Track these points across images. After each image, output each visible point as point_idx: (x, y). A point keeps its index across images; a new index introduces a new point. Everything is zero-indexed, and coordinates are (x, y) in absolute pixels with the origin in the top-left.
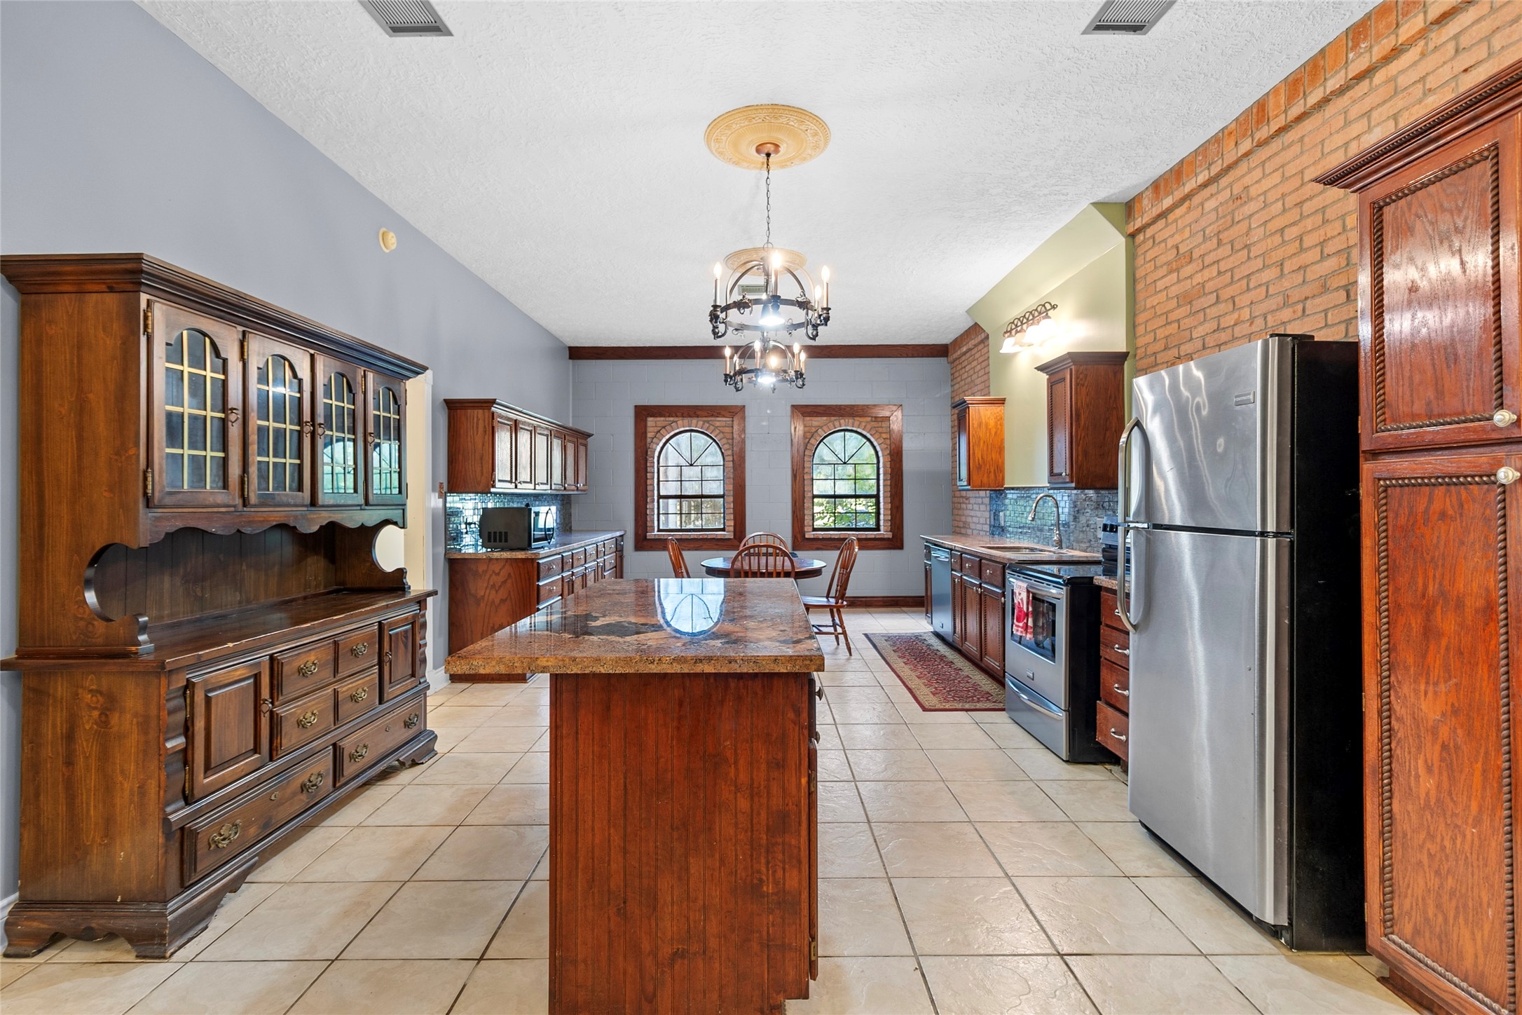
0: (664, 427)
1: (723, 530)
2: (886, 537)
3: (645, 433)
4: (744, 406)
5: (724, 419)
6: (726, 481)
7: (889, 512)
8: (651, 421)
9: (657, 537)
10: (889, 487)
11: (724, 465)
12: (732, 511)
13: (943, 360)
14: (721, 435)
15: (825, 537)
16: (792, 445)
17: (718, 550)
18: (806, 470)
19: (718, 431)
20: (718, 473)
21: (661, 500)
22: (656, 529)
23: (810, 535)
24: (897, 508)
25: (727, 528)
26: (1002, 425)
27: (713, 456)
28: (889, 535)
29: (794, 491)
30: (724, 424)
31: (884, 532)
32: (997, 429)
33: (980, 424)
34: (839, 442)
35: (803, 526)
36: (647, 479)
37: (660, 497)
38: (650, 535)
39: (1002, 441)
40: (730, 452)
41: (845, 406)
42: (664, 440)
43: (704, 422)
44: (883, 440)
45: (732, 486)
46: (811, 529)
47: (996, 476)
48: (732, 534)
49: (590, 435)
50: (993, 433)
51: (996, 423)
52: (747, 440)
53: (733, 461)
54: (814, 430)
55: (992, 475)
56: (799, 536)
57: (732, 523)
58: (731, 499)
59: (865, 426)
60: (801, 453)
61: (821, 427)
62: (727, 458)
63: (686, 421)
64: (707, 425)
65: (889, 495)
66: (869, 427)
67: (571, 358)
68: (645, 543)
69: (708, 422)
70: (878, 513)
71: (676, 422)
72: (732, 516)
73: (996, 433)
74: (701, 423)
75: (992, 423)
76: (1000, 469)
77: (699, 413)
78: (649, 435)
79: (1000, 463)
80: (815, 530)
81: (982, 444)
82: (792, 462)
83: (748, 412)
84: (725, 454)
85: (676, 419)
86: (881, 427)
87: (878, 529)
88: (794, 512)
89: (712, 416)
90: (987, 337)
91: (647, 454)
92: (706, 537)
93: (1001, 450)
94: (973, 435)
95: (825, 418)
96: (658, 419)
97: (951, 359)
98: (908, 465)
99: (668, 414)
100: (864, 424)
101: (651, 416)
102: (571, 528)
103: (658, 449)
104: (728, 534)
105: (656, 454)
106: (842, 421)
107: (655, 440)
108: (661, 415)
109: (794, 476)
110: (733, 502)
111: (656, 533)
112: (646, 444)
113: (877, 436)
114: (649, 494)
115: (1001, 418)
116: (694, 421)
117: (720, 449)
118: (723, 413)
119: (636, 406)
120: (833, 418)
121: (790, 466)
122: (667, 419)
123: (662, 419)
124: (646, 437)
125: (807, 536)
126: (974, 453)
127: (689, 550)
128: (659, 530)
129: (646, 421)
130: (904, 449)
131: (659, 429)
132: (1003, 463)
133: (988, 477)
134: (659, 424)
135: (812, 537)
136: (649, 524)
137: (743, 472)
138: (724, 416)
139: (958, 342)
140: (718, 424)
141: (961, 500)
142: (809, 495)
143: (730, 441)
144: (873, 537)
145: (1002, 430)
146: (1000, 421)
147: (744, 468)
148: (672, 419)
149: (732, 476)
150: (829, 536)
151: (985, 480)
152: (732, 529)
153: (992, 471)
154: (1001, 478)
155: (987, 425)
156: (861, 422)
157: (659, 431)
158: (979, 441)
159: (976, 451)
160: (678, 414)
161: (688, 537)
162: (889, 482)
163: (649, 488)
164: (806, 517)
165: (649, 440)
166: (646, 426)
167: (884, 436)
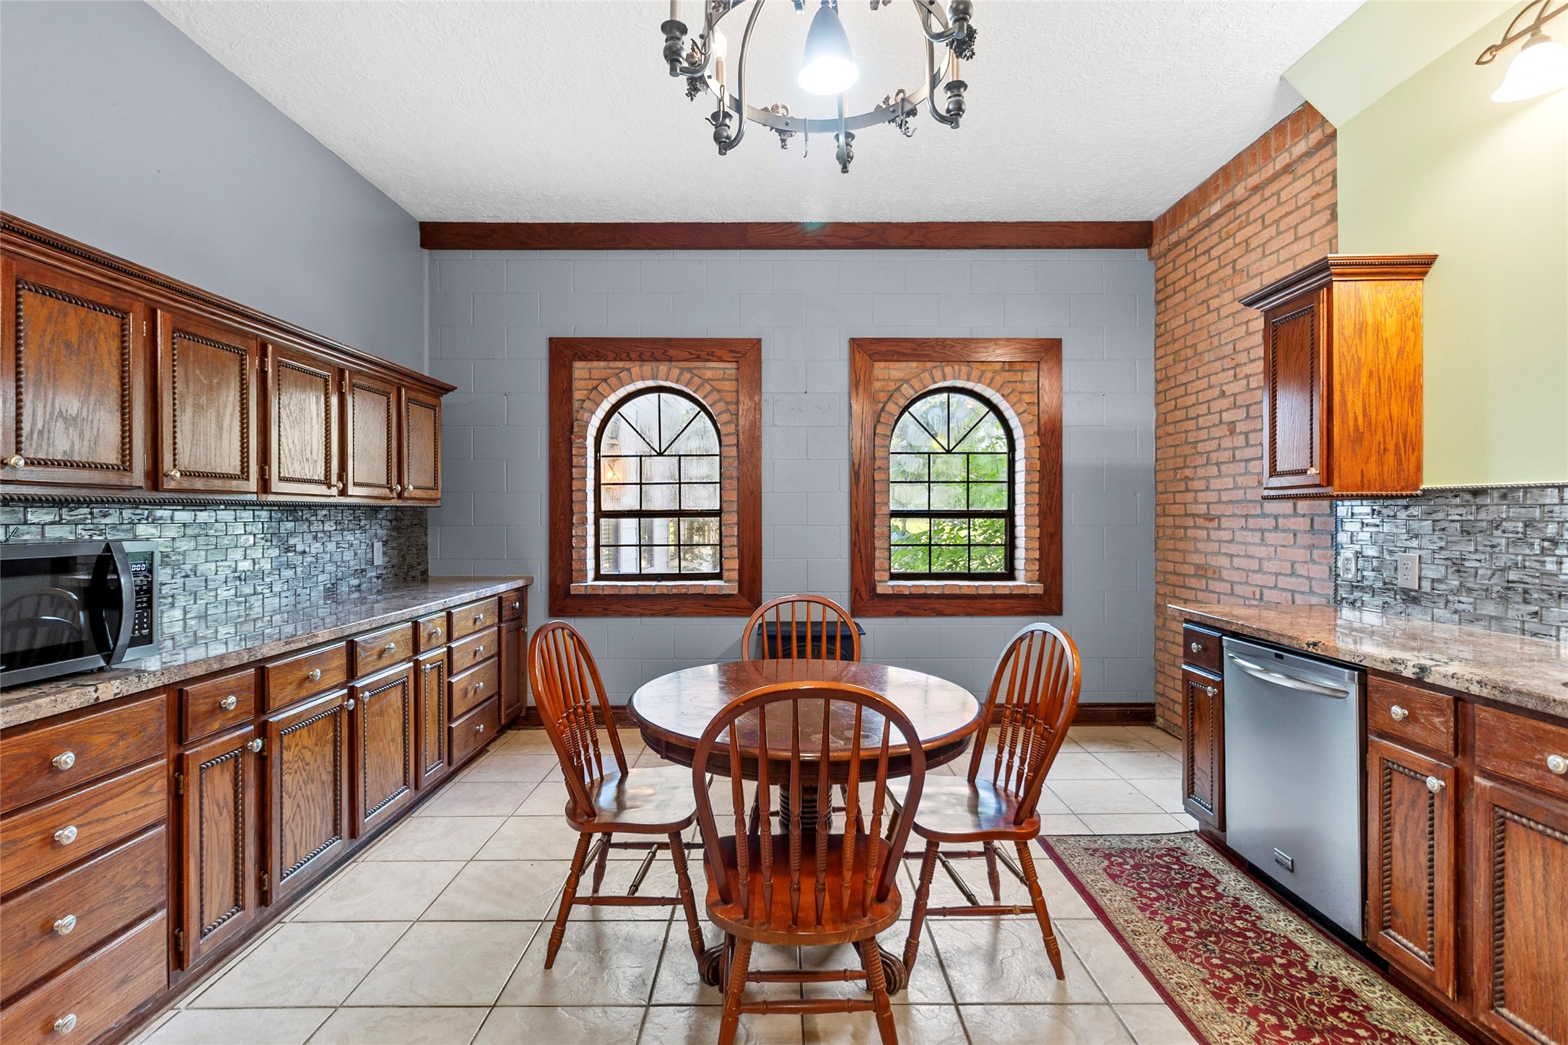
0: (605, 380)
1: (718, 576)
2: (1031, 591)
3: (569, 391)
4: (759, 341)
5: (722, 365)
6: (726, 483)
7: (1037, 544)
8: (580, 369)
9: (589, 592)
10: (1037, 497)
11: (720, 455)
12: (735, 541)
13: (1141, 254)
14: (715, 396)
15: (914, 591)
16: (851, 415)
17: (708, 615)
18: (878, 463)
19: (708, 388)
20: (710, 469)
21: (603, 521)
22: (591, 574)
23: (886, 586)
24: (1052, 535)
25: (725, 574)
26: (1417, 329)
27: (702, 436)
28: (1038, 588)
29: (853, 504)
30: (720, 374)
31: (1024, 580)
32: (1404, 340)
33: (1361, 329)
34: (937, 411)
35: (870, 569)
36: (572, 479)
37: (600, 514)
38: (576, 588)
39: (1418, 372)
40: (731, 428)
41: (952, 340)
42: (606, 406)
43: (682, 369)
44: (1025, 406)
45: (735, 493)
46: (887, 575)
47: (1400, 462)
48: (736, 584)
49: (449, 389)
50: (1394, 350)
51: (1402, 324)
52: (764, 406)
53: (738, 445)
54: (892, 386)
55: (1390, 459)
56: (863, 589)
57: (735, 564)
58: (734, 518)
59: (992, 380)
60: (869, 431)
61: (907, 381)
62: (725, 440)
63: (648, 367)
64: (687, 375)
65: (1036, 510)
66: (999, 380)
67: (424, 244)
68: (568, 602)
69: (690, 370)
70: (1010, 546)
71: (629, 370)
72: (735, 551)
73: (1401, 351)
74: (676, 371)
75: (1391, 324)
76: (1411, 443)
77: (672, 352)
78: (577, 395)
79: (1411, 429)
80: (894, 577)
81: (1364, 380)
82: (851, 447)
83: (768, 354)
84: (723, 432)
85: (628, 364)
86: (1021, 382)
87: (1010, 574)
88: (854, 544)
89: (698, 358)
90: (1333, 135)
91: (571, 432)
92: (684, 591)
93: (1414, 393)
94: (1342, 355)
95: (914, 364)
96: (595, 364)
97: (1156, 250)
98: (1072, 455)
99: (611, 355)
100: (989, 375)
101: (580, 360)
102: (425, 573)
103: (595, 422)
104: (727, 586)
105: (592, 432)
106: (948, 370)
107: (587, 404)
108: (600, 358)
109: (855, 475)
110: (738, 524)
111: (590, 582)
112: (570, 412)
113: (1014, 398)
114: (576, 508)
115: (1416, 313)
116: (663, 368)
117: (714, 423)
118: (718, 352)
119: (551, 340)
120: (929, 365)
121: (846, 456)
122: (612, 364)
123: (602, 364)
124: (570, 398)
125: (880, 590)
126: (1344, 402)
127: (652, 615)
128: (598, 577)
129: (571, 367)
130: (1064, 423)
131: (595, 383)
132: (1419, 427)
133: (1381, 463)
134: (596, 374)
135: (890, 591)
136: (575, 566)
137: (757, 467)
138: (721, 360)
139: (1182, 209)
140: (709, 374)
141: (1190, 522)
142: (881, 511)
143: (732, 407)
144: (1007, 591)
145: (1418, 341)
146: (1411, 318)
147: (760, 459)
148: (620, 364)
149: (735, 474)
150: (922, 591)
151: (1372, 470)
152: (735, 575)
153: (1391, 447)
154: (1412, 467)
155: (1378, 330)
156: (983, 372)
157: (595, 388)
158: (1358, 372)
159: (1349, 398)
160: (633, 355)
161: (649, 591)
162: (1036, 488)
163: (576, 496)
164: (878, 554)
165: (576, 405)
166: (570, 379)
167: (1027, 398)
